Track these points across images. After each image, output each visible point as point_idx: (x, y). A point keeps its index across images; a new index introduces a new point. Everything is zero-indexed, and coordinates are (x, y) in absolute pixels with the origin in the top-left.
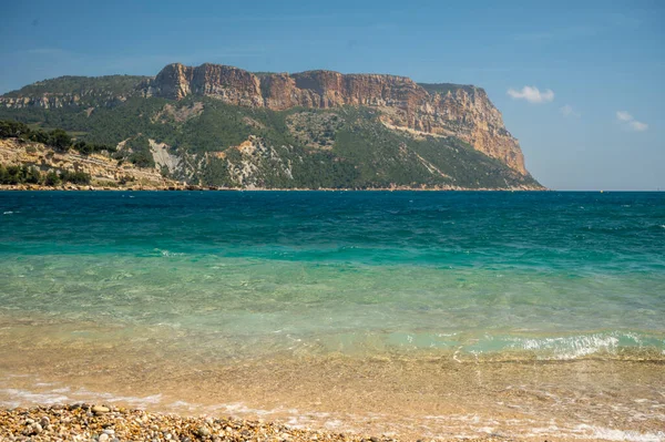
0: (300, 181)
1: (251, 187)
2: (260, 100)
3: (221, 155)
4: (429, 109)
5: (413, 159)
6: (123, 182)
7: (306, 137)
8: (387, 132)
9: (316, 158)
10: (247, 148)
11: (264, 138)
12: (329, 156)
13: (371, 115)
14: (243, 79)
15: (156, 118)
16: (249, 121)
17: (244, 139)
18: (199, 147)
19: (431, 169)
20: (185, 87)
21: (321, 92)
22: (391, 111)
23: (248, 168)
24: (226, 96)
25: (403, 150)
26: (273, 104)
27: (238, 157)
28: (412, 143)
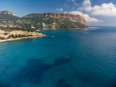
0: (60, 28)
1: (54, 29)
2: (56, 17)
3: (51, 25)
4: (76, 18)
5: (74, 25)
6: (37, 35)
7: (61, 22)
8: (71, 21)
9: (62, 25)
10: (54, 24)
11: (56, 22)
12: (64, 25)
13: (69, 19)
14: (54, 15)
15: (43, 20)
16: (54, 20)
17: (53, 22)
18: (48, 24)
19: (76, 26)
20: (47, 16)
21: (63, 16)
22: (71, 18)
23: (54, 26)
24: (51, 17)
25: (73, 24)
26: (57, 18)
27: (53, 25)
28: (74, 23)
